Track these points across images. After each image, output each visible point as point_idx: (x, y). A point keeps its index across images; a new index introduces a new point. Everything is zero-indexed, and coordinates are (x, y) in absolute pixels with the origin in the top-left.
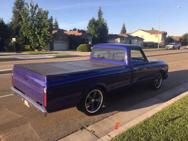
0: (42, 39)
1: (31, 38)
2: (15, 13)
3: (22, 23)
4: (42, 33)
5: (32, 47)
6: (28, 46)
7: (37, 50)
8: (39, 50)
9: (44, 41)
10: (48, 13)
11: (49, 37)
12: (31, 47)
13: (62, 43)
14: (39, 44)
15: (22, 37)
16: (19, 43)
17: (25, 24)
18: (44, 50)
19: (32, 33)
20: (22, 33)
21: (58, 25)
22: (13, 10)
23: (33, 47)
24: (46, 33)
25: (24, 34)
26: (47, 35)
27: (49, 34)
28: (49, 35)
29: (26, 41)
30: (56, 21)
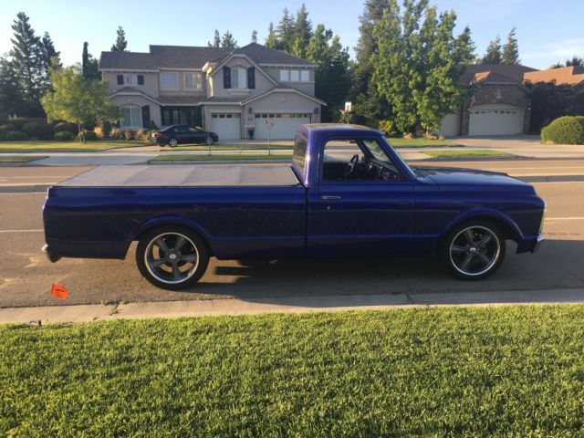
0: (425, 101)
1: (397, 100)
2: (366, 30)
3: (377, 60)
4: (429, 85)
5: (397, 126)
6: (388, 122)
7: (410, 134)
8: (415, 136)
9: (432, 109)
10: (455, 18)
11: (448, 95)
12: (394, 128)
13: (503, 112)
14: (418, 116)
15: (373, 99)
16: (365, 116)
17: (384, 60)
18: (430, 137)
19: (399, 86)
20: (376, 86)
21: (517, 52)
22: (360, 25)
23: (400, 127)
24: (440, 82)
25: (379, 88)
26: (441, 90)
27: (449, 85)
28: (448, 89)
29: (382, 111)
30: (513, 37)
